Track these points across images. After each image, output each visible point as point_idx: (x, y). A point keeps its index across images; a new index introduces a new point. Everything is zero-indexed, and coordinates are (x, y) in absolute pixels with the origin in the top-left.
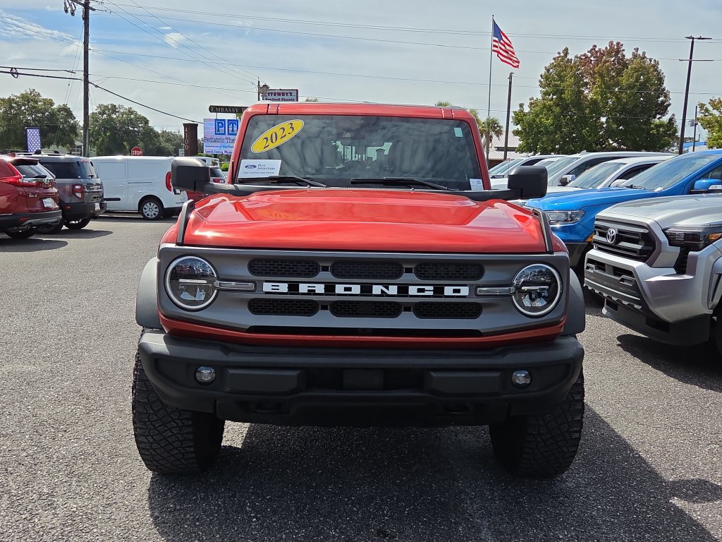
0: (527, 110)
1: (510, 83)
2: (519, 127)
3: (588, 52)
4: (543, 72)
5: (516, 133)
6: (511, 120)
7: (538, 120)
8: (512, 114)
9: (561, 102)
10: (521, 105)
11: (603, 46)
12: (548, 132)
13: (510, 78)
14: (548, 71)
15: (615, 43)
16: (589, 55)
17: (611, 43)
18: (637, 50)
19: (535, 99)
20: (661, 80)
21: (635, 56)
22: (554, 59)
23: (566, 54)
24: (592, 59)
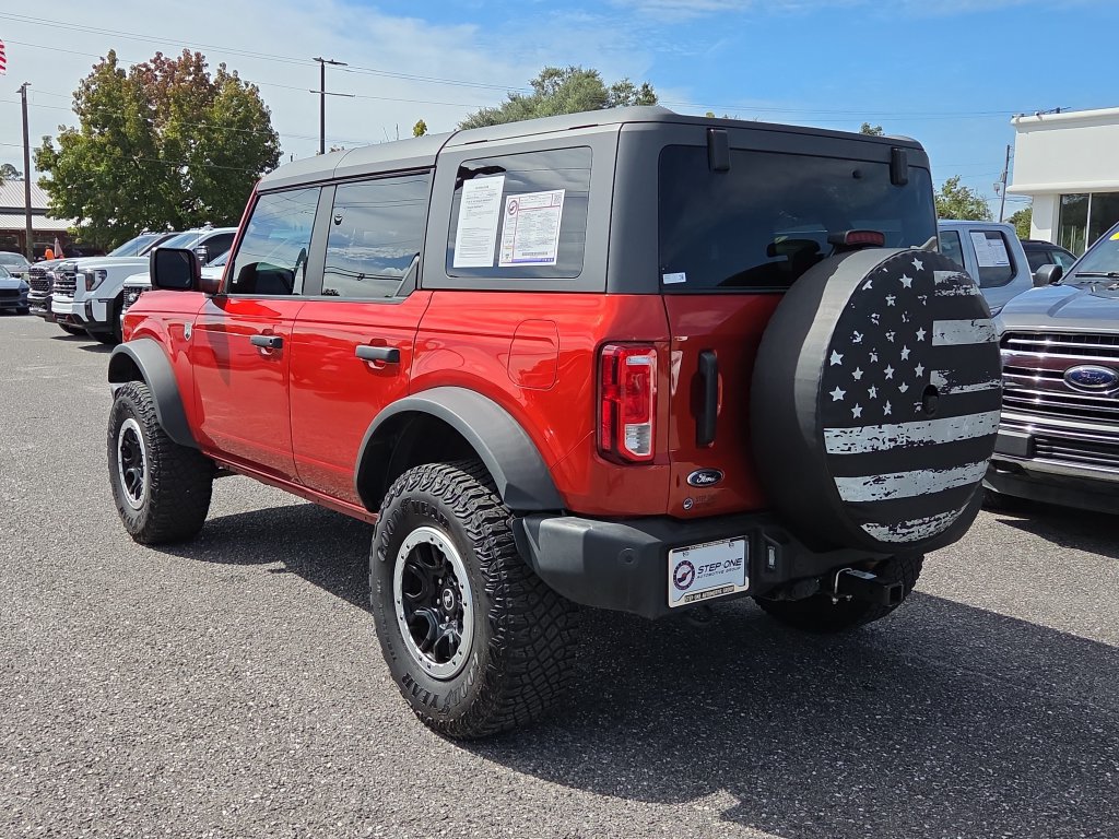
0: (58, 148)
1: (24, 100)
2: (49, 176)
3: (151, 61)
4: (77, 86)
5: (43, 185)
6: (33, 165)
7: (84, 165)
8: (32, 154)
9: (119, 139)
10: (47, 139)
11: (173, 55)
12: (103, 186)
13: (23, 90)
14: (88, 88)
15: (192, 53)
16: (152, 66)
17: (187, 53)
18: (224, 66)
19: (68, 128)
20: (265, 117)
21: (222, 75)
22: (95, 67)
23: (114, 62)
24: (157, 73)
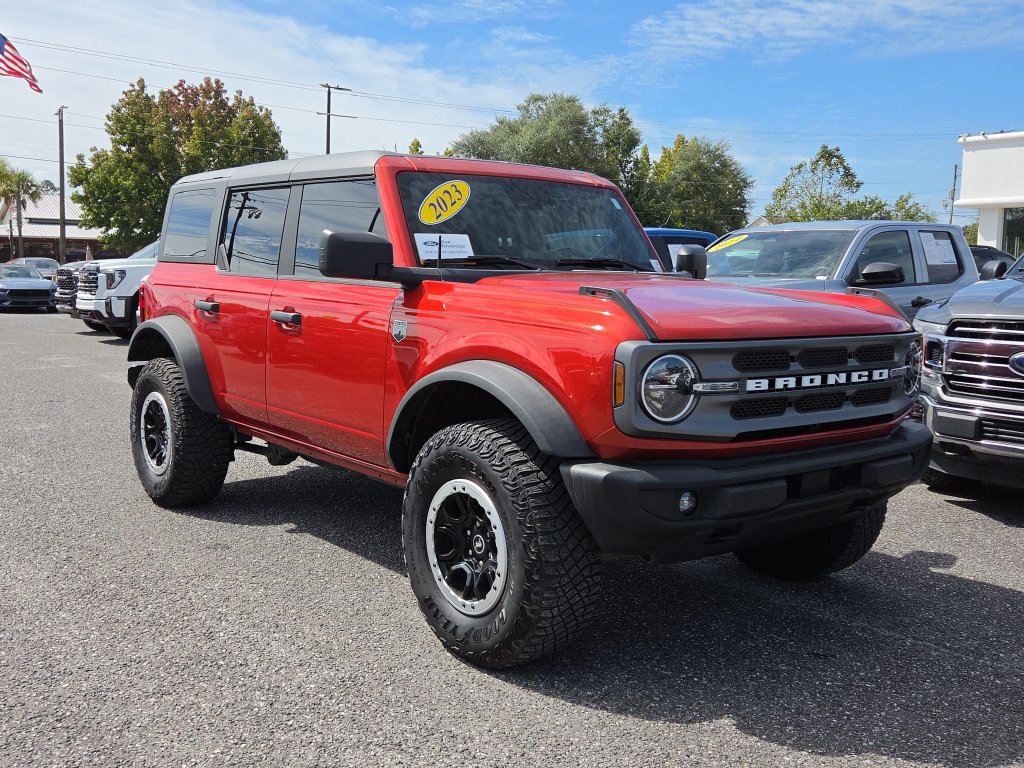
0: (90, 165)
1: (61, 121)
2: (81, 190)
3: (175, 87)
4: (109, 111)
5: (77, 199)
6: (67, 179)
7: (112, 179)
8: (67, 170)
9: (144, 155)
10: (80, 158)
12: (130, 199)
13: (60, 113)
14: (118, 110)
15: (213, 81)
16: (176, 92)
17: (208, 81)
18: (240, 93)
19: (99, 150)
20: (276, 136)
21: (239, 100)
22: (124, 93)
23: (143, 88)
24: (180, 98)
